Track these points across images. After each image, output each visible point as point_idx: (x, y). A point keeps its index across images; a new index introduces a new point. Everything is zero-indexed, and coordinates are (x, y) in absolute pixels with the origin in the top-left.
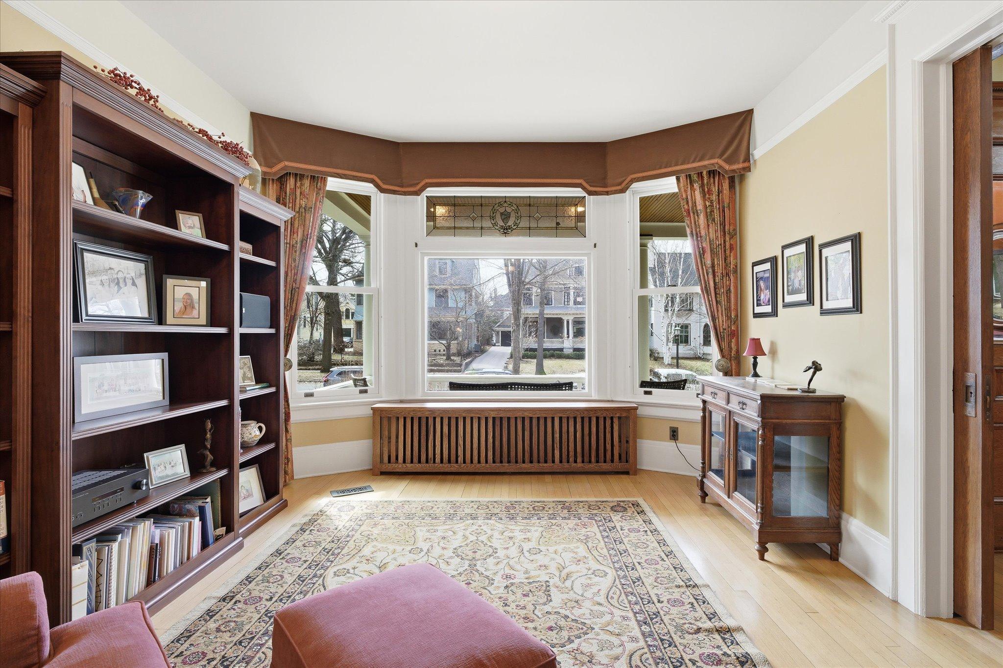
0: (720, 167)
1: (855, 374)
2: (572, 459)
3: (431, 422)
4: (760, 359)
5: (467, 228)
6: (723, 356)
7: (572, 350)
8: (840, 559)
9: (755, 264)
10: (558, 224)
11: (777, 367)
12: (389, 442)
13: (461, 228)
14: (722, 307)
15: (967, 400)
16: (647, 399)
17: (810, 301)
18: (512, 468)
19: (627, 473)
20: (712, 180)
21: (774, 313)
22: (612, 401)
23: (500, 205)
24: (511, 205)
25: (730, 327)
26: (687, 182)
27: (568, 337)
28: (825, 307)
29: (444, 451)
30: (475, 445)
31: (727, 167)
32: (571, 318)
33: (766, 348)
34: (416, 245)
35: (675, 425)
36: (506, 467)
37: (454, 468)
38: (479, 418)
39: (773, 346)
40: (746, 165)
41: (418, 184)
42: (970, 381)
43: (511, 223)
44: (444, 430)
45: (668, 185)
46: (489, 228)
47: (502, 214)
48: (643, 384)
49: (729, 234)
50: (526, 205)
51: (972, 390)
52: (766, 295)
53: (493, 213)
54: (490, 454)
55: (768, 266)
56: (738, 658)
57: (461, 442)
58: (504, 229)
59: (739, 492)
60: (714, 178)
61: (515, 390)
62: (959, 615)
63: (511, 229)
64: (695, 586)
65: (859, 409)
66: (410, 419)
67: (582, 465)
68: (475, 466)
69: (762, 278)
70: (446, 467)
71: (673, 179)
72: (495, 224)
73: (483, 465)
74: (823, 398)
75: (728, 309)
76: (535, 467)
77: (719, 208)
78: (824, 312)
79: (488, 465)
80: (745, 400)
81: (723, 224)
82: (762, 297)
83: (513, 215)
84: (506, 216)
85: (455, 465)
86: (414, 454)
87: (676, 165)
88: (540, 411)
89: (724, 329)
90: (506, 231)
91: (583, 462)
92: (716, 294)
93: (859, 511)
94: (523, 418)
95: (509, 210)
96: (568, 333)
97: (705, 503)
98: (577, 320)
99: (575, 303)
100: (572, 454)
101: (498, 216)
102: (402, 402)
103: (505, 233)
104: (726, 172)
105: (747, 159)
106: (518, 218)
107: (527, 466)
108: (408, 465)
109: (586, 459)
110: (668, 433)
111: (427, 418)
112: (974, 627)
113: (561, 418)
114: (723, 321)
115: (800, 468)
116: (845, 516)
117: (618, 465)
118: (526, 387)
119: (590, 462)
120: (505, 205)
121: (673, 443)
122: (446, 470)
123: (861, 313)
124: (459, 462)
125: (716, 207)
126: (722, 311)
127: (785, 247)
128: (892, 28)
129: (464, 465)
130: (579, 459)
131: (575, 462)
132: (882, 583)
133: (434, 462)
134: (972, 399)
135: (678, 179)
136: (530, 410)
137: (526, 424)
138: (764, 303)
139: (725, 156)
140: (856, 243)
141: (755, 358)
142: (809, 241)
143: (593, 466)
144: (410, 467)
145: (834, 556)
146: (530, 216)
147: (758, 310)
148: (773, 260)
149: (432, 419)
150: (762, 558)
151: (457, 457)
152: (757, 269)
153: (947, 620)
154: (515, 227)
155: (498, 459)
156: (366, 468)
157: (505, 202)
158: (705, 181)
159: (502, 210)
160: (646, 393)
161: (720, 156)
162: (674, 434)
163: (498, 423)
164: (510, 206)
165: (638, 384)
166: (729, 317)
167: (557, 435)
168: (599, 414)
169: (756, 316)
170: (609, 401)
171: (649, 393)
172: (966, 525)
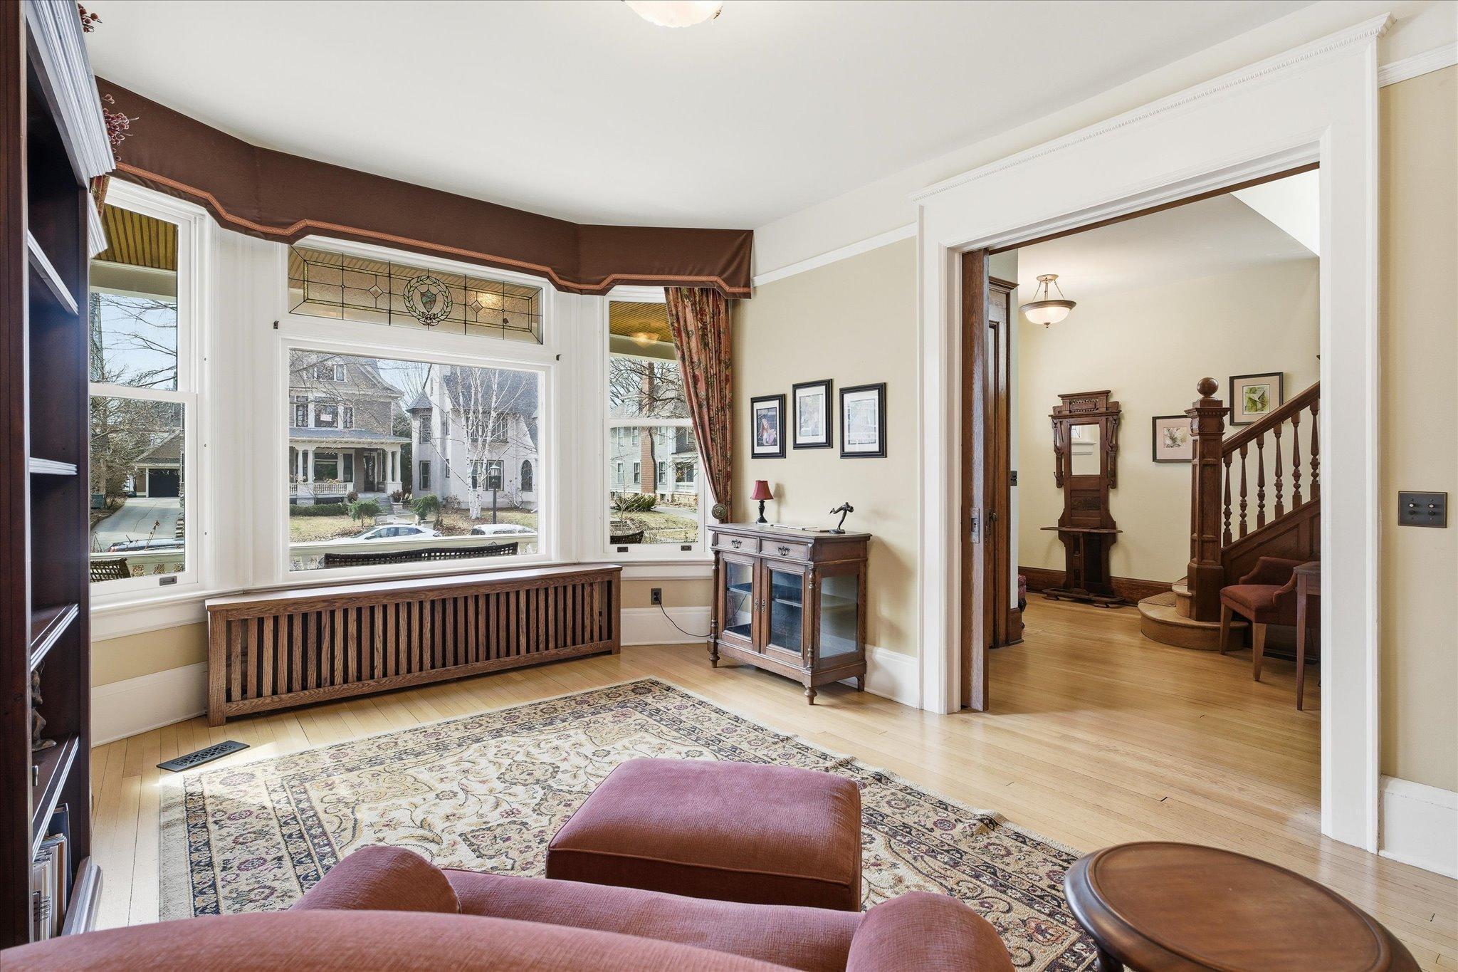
0: (720, 287)
1: (878, 514)
2: (542, 646)
3: (326, 620)
4: (767, 503)
5: (366, 308)
6: (719, 501)
7: (312, 502)
8: (866, 689)
9: (754, 400)
10: (505, 321)
11: (784, 510)
12: (244, 662)
13: (355, 307)
14: (717, 445)
15: (972, 530)
16: (623, 557)
17: (829, 443)
18: (461, 670)
19: (610, 653)
20: (705, 299)
21: (782, 454)
22: (579, 564)
23: (420, 279)
24: (437, 282)
25: (725, 468)
26: (678, 295)
27: (305, 480)
28: (846, 450)
29: (350, 664)
30: (403, 646)
31: (727, 288)
32: (311, 449)
33: (772, 490)
34: (276, 325)
35: (656, 586)
36: (452, 671)
37: (368, 686)
38: (409, 604)
39: (779, 488)
40: (746, 290)
41: (291, 224)
42: (975, 515)
43: (436, 310)
44: (350, 630)
45: (656, 295)
46: (402, 313)
47: (423, 294)
48: (614, 540)
49: (725, 363)
50: (459, 287)
51: (976, 522)
52: (771, 434)
53: (409, 292)
54: (427, 656)
55: (775, 404)
56: (874, 778)
57: (379, 644)
58: (427, 318)
59: (773, 644)
60: (707, 297)
61: (435, 559)
62: (966, 706)
63: (438, 319)
64: (788, 738)
65: (884, 546)
66: (286, 620)
67: (555, 651)
68: (404, 678)
69: (765, 416)
70: (354, 688)
71: (661, 289)
72: (411, 310)
73: (416, 674)
74: (854, 538)
75: (723, 448)
76: (494, 664)
77: (714, 333)
78: (845, 455)
79: (424, 674)
80: (786, 545)
81: (718, 352)
82: (765, 435)
83: (440, 298)
84: (429, 300)
85: (370, 682)
86: (294, 676)
87: (670, 273)
88: (500, 584)
89: (719, 471)
90: (429, 320)
91: (556, 647)
92: (711, 430)
93: (883, 640)
94: (477, 597)
95: (434, 290)
96: (305, 474)
97: (716, 667)
98: (320, 451)
99: (319, 423)
100: (542, 638)
101: (417, 297)
102: (246, 593)
103: (428, 324)
104: (726, 293)
105: (748, 283)
106: (446, 304)
107: (481, 665)
108: (283, 696)
109: (560, 642)
110: (649, 597)
111: (319, 614)
112: (978, 711)
113: (528, 592)
114: (718, 461)
115: (826, 609)
116: (868, 647)
117: (598, 645)
118: (448, 554)
119: (565, 645)
120: (428, 281)
121: (657, 609)
122: (356, 693)
123: (886, 457)
124: (376, 677)
125: (711, 330)
126: (717, 450)
127: (796, 387)
128: (922, 208)
129: (386, 679)
130: (552, 645)
131: (547, 648)
132: (909, 697)
133: (332, 683)
134: (976, 529)
135: (667, 290)
136: (488, 585)
137: (480, 606)
138: (767, 442)
139: (725, 276)
140: (882, 391)
141: (762, 502)
142: (829, 383)
143: (570, 650)
144: (287, 699)
145: (860, 689)
146: (465, 305)
147: (758, 450)
148: (782, 398)
149: (328, 614)
150: (812, 703)
151: (372, 668)
152: (757, 406)
153: (958, 713)
154: (443, 318)
155: (439, 662)
156: (180, 719)
157: (428, 277)
158: (697, 299)
159: (424, 289)
160: (620, 550)
161: (720, 275)
162: (657, 597)
163: (439, 608)
164: (435, 285)
165: (608, 540)
166: (724, 456)
167: (523, 616)
168: (577, 581)
169: (755, 456)
170: (575, 564)
171: (625, 550)
172: (971, 631)
